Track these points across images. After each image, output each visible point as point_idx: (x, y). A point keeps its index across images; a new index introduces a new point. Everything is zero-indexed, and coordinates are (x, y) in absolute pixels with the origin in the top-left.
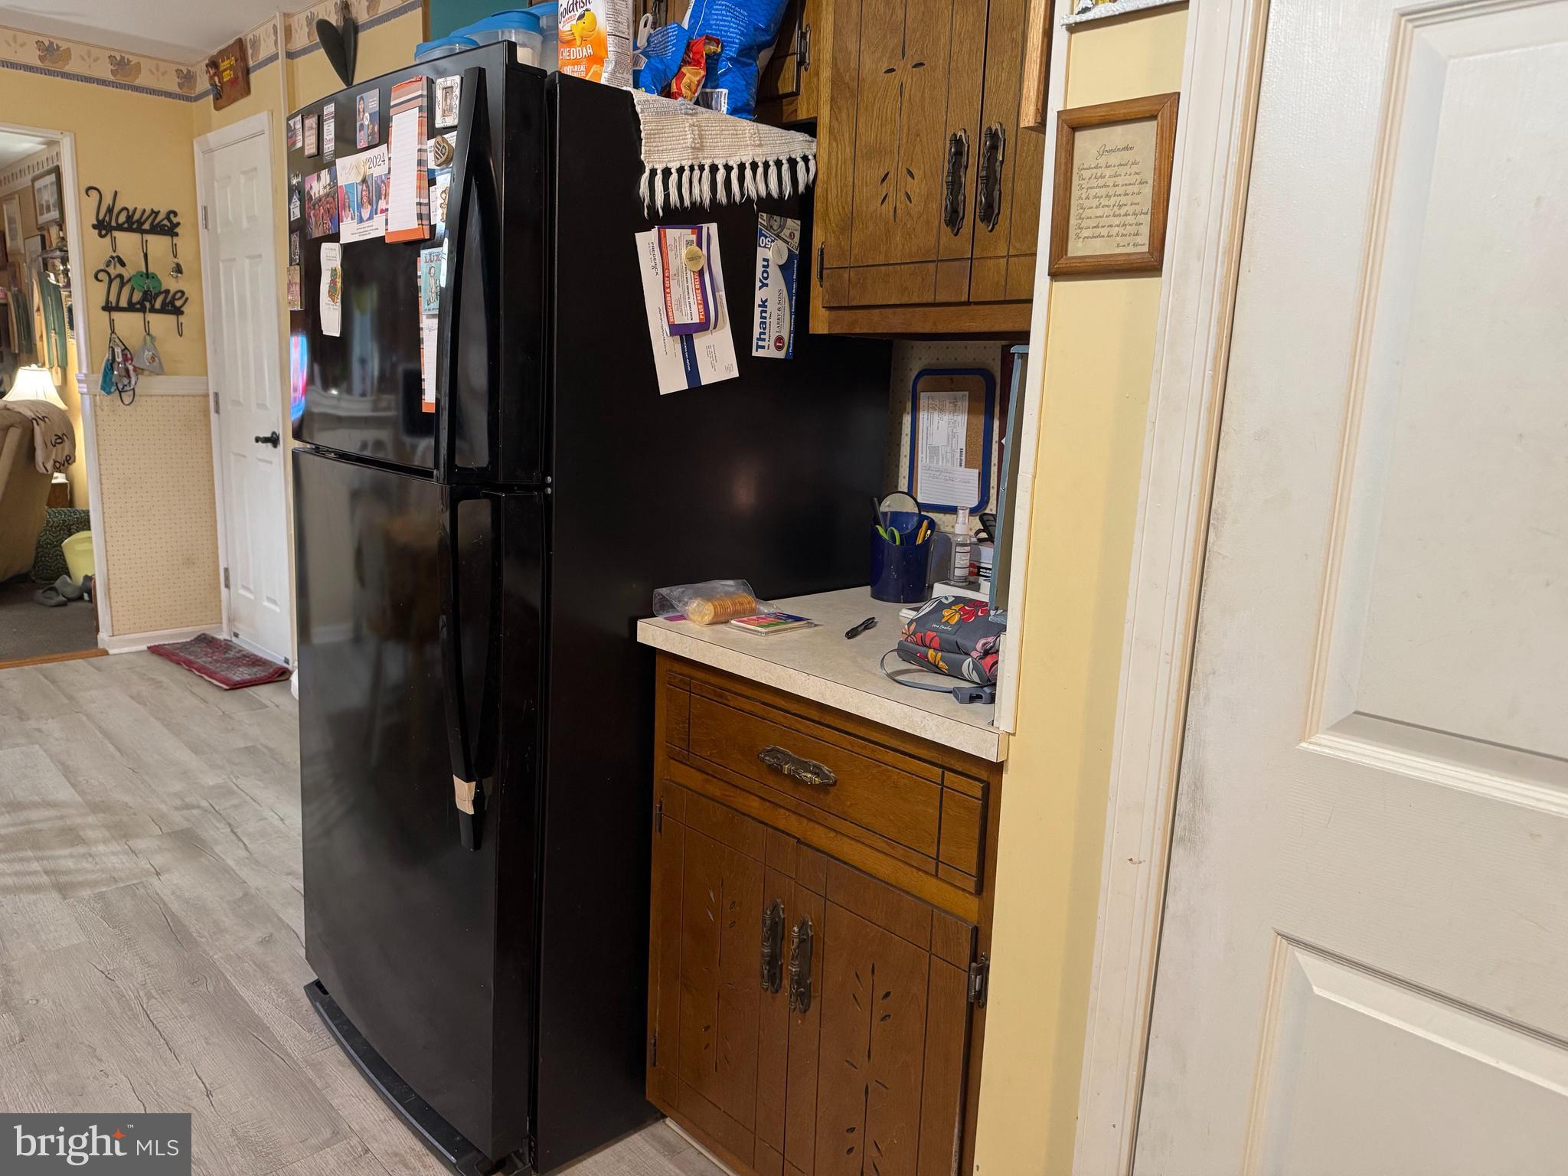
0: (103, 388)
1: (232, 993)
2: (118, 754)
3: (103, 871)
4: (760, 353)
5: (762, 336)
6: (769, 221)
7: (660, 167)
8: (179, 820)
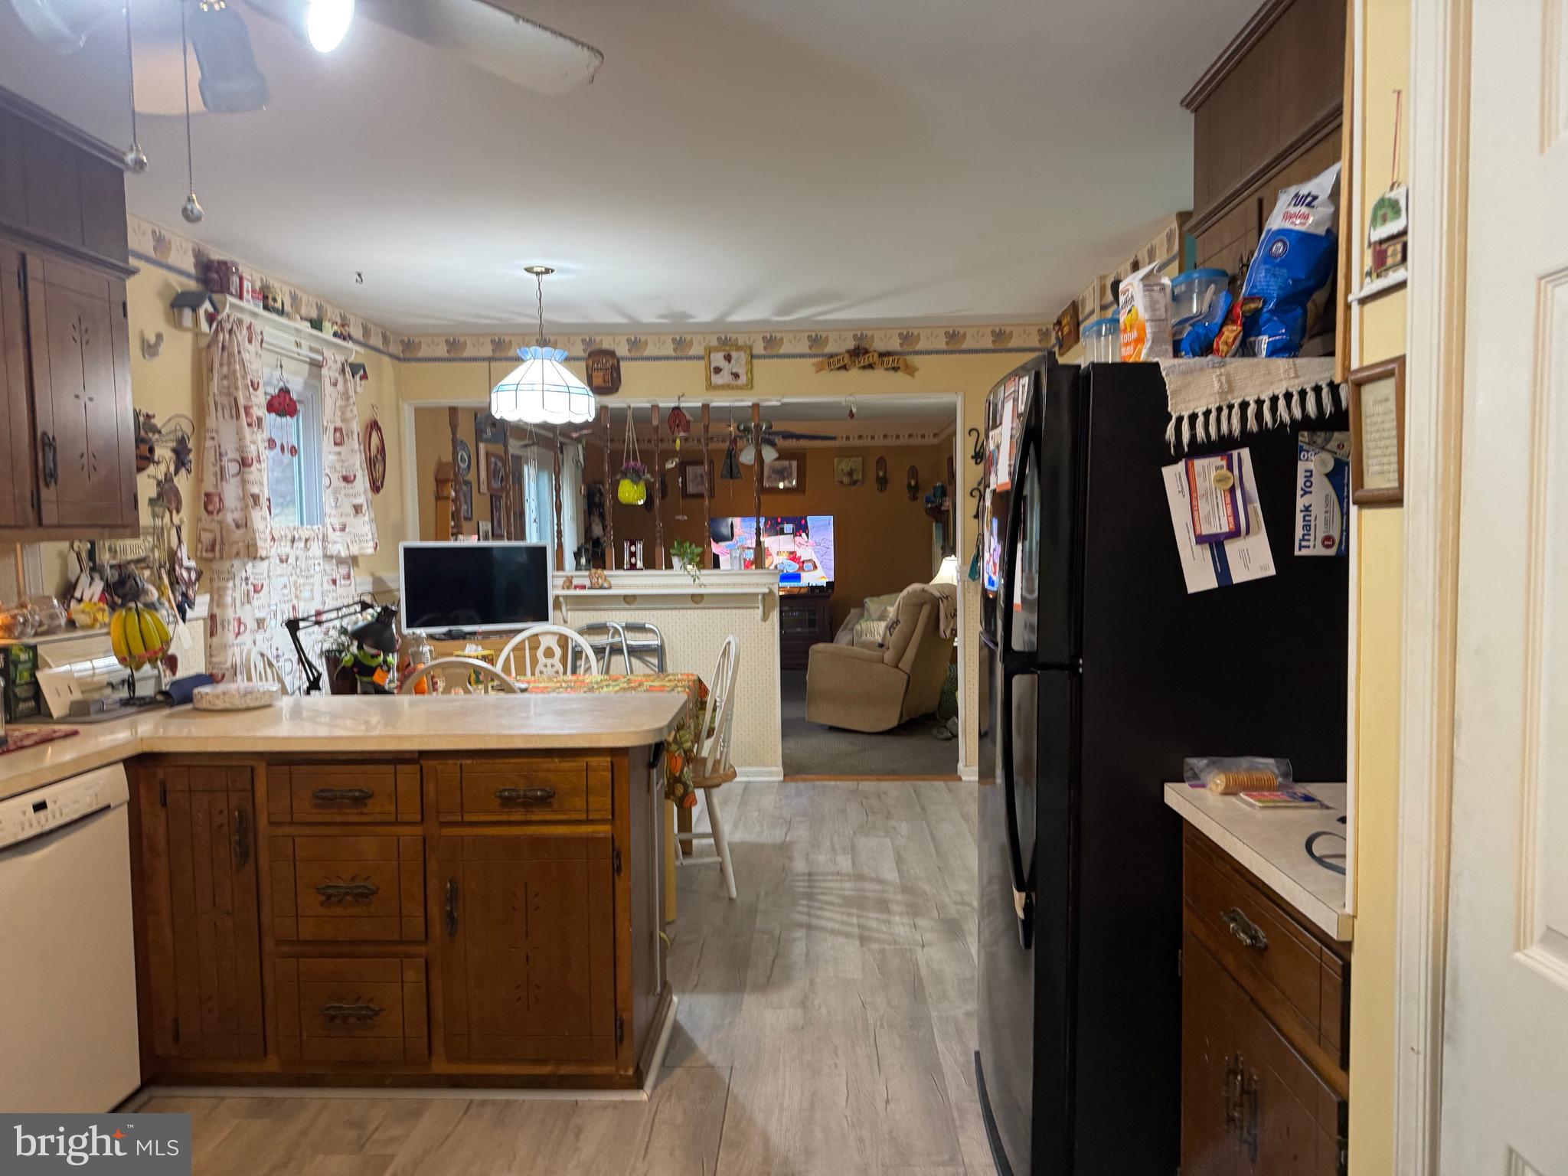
0: (970, 576)
1: (931, 1041)
2: (935, 854)
3: (891, 934)
4: (1304, 552)
5: (1306, 537)
6: (1310, 437)
7: (1186, 415)
8: (953, 911)
